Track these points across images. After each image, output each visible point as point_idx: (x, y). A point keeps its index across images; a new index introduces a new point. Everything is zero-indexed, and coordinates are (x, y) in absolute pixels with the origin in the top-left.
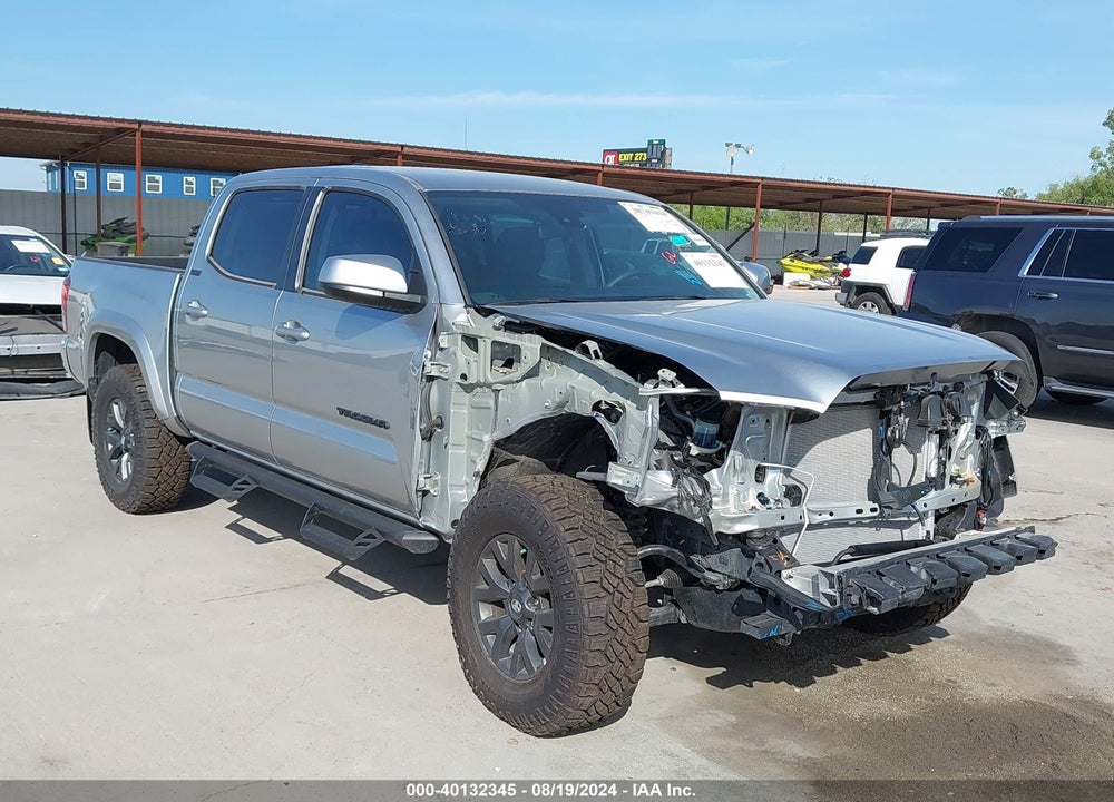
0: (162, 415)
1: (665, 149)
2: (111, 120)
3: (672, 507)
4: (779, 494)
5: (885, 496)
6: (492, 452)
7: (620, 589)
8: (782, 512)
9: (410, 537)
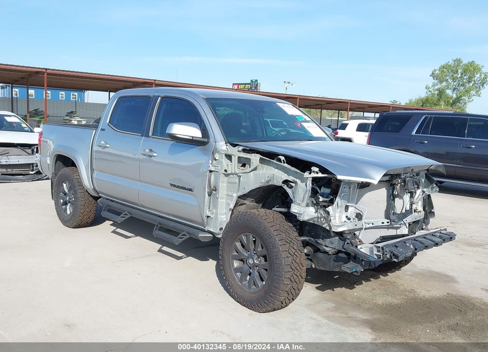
0: (87, 188)
1: (257, 83)
2: (34, 68)
3: (314, 221)
4: (354, 217)
5: (392, 217)
6: (237, 201)
7: (296, 254)
8: (356, 223)
9: (202, 235)
